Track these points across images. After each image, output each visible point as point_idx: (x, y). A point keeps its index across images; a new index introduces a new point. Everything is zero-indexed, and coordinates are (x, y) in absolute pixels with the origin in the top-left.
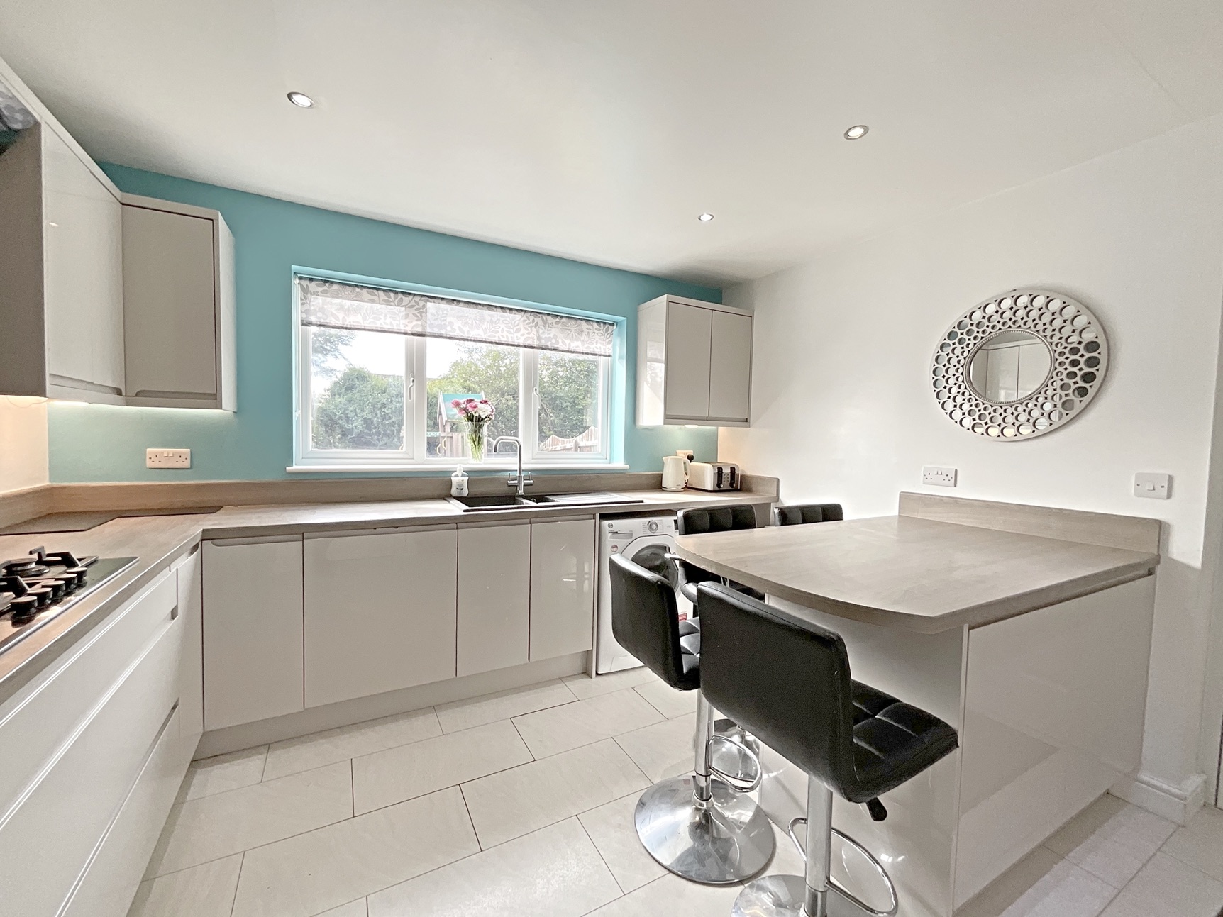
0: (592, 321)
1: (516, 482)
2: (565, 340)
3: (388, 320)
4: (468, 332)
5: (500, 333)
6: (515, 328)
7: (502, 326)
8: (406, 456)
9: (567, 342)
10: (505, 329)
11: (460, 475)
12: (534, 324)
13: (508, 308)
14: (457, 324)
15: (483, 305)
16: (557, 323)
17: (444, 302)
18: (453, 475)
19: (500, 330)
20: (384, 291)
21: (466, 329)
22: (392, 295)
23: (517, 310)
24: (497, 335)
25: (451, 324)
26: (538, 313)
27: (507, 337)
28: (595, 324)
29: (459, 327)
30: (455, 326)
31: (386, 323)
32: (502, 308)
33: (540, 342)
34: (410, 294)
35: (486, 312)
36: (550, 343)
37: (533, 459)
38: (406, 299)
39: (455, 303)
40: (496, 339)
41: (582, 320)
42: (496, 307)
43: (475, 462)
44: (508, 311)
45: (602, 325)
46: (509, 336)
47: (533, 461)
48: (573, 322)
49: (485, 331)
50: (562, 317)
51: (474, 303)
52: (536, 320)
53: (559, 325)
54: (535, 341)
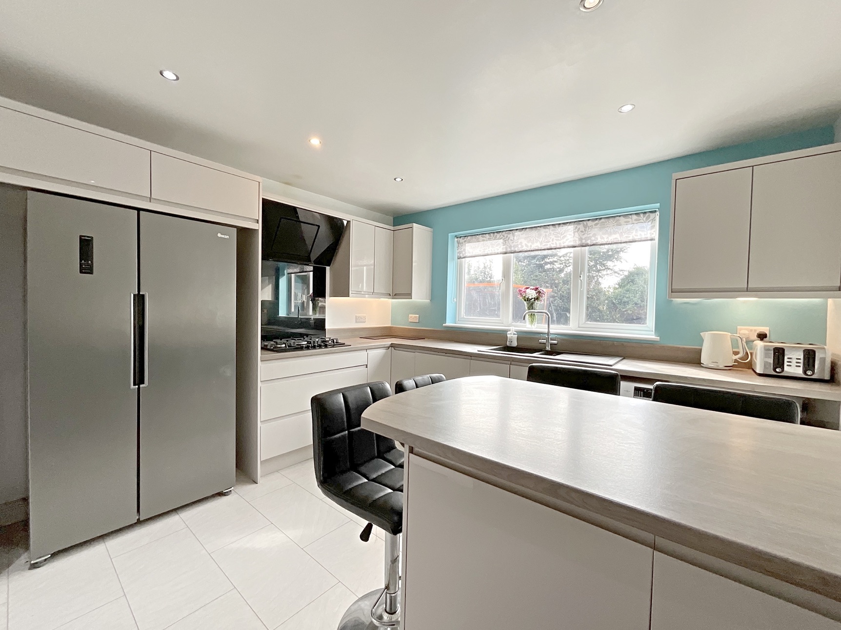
0: (631, 214)
1: (545, 341)
2: (603, 236)
3: (490, 248)
4: (531, 246)
5: (551, 242)
6: (562, 236)
7: (553, 237)
8: (501, 322)
9: (605, 236)
10: (555, 238)
11: (512, 334)
12: (577, 230)
13: (557, 224)
14: (524, 242)
15: (540, 227)
16: (596, 225)
17: (518, 231)
18: (509, 333)
19: (551, 240)
20: (489, 233)
21: (529, 244)
22: (492, 235)
23: (563, 224)
24: (549, 244)
25: (521, 243)
26: (579, 221)
27: (556, 244)
28: (635, 217)
29: (525, 244)
30: (523, 244)
31: (489, 251)
32: (553, 225)
33: (581, 241)
34: (500, 232)
35: (543, 230)
36: (589, 241)
37: (579, 327)
38: (498, 235)
39: (524, 230)
40: (548, 247)
41: (620, 216)
42: (549, 225)
43: (530, 327)
44: (557, 226)
45: (642, 215)
46: (558, 242)
47: (579, 329)
48: (611, 220)
49: (541, 243)
50: (601, 219)
51: (535, 227)
52: (578, 226)
53: (598, 226)
54: (577, 242)
